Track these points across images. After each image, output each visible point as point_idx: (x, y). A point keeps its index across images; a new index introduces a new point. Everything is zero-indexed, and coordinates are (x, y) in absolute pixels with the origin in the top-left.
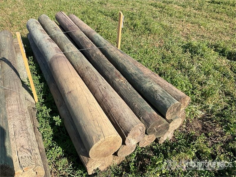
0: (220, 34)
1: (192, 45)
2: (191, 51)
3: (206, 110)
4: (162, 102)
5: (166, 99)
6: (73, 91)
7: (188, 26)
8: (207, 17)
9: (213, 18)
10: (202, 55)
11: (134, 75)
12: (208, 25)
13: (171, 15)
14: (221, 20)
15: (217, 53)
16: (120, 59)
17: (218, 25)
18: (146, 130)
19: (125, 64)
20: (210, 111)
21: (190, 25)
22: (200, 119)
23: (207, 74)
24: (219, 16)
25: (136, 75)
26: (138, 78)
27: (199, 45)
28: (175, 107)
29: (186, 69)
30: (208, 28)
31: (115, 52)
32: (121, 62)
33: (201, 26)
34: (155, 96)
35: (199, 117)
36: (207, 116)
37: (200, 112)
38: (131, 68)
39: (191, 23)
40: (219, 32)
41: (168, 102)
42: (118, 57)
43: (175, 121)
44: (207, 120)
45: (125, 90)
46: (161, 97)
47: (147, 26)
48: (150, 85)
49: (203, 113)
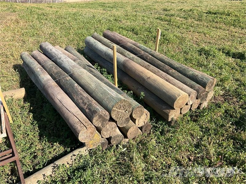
0: (223, 40)
1: (205, 50)
2: (205, 54)
3: (225, 90)
4: (203, 81)
5: (205, 79)
6: (151, 77)
7: (196, 35)
8: (208, 26)
9: (214, 28)
10: (214, 56)
11: (179, 68)
12: (212, 34)
13: (178, 27)
14: (220, 28)
15: (224, 54)
16: (166, 59)
17: (219, 33)
18: (197, 96)
19: (170, 62)
20: (227, 90)
21: (197, 34)
22: (222, 96)
23: (221, 68)
24: (218, 25)
25: (181, 68)
26: (183, 69)
27: (210, 49)
28: (211, 83)
29: (205, 66)
30: (212, 36)
31: (160, 56)
32: (167, 61)
33: (207, 35)
34: (197, 78)
35: (221, 94)
36: (226, 93)
37: (221, 92)
38: (176, 64)
39: (197, 33)
40: (221, 38)
41: (206, 80)
42: (164, 58)
43: (210, 93)
44: (226, 96)
45: (178, 76)
46: (201, 78)
47: (165, 37)
48: (192, 73)
49: (223, 92)
